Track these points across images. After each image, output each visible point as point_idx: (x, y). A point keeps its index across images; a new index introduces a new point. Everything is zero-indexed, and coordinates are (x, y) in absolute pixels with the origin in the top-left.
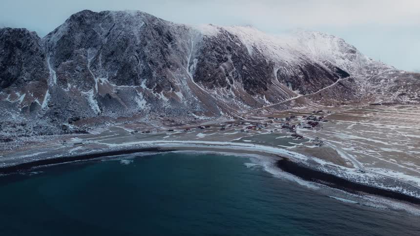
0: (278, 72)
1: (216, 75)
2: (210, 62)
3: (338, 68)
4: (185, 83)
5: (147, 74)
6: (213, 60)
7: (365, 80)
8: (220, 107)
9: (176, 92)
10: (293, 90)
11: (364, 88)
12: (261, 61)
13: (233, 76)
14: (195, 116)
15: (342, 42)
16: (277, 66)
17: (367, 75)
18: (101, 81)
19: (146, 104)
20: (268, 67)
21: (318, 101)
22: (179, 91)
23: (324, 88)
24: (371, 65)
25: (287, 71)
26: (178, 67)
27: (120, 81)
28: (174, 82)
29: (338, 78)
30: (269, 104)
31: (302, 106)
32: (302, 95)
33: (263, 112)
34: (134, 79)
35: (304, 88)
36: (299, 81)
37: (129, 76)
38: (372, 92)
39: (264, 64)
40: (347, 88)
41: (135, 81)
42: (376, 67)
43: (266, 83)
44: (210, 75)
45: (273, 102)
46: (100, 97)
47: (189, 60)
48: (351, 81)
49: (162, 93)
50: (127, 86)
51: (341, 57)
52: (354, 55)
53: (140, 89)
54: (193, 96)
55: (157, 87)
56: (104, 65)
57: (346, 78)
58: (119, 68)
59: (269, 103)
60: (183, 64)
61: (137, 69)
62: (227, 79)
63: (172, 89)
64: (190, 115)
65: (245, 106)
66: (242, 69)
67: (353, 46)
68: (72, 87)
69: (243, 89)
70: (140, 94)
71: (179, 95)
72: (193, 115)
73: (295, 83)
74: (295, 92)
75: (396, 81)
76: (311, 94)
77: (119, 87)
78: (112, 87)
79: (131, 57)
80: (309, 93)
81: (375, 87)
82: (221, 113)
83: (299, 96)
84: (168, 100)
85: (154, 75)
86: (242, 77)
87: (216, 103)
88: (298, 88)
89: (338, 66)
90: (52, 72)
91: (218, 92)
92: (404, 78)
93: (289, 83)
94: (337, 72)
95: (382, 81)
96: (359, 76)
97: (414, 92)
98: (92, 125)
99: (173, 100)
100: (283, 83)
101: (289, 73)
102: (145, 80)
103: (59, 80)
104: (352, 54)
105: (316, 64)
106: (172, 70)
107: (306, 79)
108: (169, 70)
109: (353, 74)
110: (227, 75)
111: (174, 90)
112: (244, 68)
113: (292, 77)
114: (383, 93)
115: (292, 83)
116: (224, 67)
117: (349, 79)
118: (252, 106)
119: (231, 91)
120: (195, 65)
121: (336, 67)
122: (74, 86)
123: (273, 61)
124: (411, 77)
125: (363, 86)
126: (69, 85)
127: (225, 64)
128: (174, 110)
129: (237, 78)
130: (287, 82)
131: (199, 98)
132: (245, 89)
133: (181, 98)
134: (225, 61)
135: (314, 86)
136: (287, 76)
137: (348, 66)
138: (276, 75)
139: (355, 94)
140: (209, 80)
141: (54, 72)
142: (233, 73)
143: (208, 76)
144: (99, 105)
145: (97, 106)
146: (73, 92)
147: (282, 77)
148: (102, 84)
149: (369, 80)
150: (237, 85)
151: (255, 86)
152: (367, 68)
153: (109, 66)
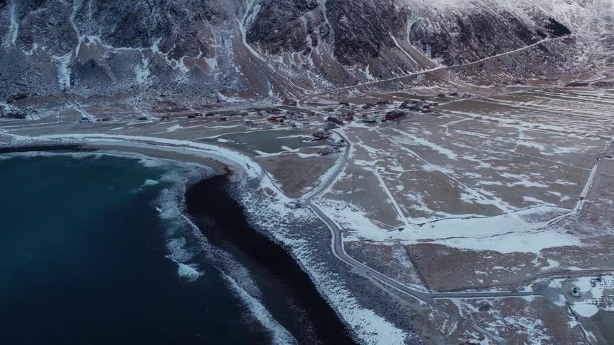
0: (412, 27)
1: (288, 32)
2: (281, 11)
3: (552, 20)
4: (228, 44)
5: (164, 29)
6: (287, 8)
7: (596, 40)
8: (273, 82)
9: (208, 58)
10: (433, 57)
11: (587, 55)
12: (386, 8)
13: (321, 33)
14: (222, 96)
16: (414, 17)
17: (604, 32)
18: (87, 41)
19: (149, 76)
20: (395, 18)
21: (470, 78)
22: (213, 56)
23: (497, 55)
25: (430, 26)
26: (225, 18)
27: (119, 40)
28: (210, 43)
29: (544, 36)
30: (371, 80)
32: (446, 66)
34: (142, 37)
36: (446, 43)
37: (133, 32)
38: (597, 63)
39: (389, 13)
40: (551, 55)
41: (143, 39)
43: (379, 46)
44: (276, 31)
45: (380, 77)
46: (78, 64)
47: (249, 8)
48: (568, 43)
49: (182, 59)
50: (130, 49)
53: (147, 54)
54: (234, 65)
55: (175, 50)
56: (96, 16)
57: (559, 38)
58: (119, 19)
59: (373, 78)
60: (237, 13)
61: (148, 22)
62: (308, 38)
63: (201, 53)
64: (213, 95)
66: (338, 21)
68: (39, 49)
69: (332, 55)
70: (146, 62)
71: (212, 63)
72: (220, 94)
73: (437, 44)
74: (435, 61)
76: (463, 64)
77: (117, 50)
78: (103, 50)
79: (139, 3)
80: (460, 63)
81: (607, 54)
82: (271, 93)
83: (441, 66)
84: (187, 71)
85: (175, 32)
86: (336, 34)
87: (269, 77)
88: (442, 53)
89: (554, 16)
90: (14, 25)
91: (286, 60)
93: (427, 45)
94: (546, 27)
96: (590, 34)
98: (41, 107)
99: (197, 71)
101: (432, 28)
102: (161, 39)
103: (19, 37)
105: (505, 13)
106: (215, 23)
107: (464, 38)
108: (207, 24)
109: (578, 31)
110: (310, 32)
111: (204, 56)
112: (344, 19)
113: (435, 34)
115: (431, 45)
116: (308, 18)
117: (566, 39)
119: (309, 58)
120: (254, 16)
121: (550, 19)
122: (43, 48)
123: (409, 8)
125: (586, 52)
126: (35, 46)
127: (310, 13)
128: (190, 87)
129: (325, 37)
130: (424, 44)
131: (243, 69)
132: (335, 54)
133: (213, 68)
134: (311, 9)
135: (476, 51)
137: (573, 17)
138: (408, 32)
139: (561, 65)
140: (273, 40)
141: (17, 26)
142: (321, 29)
143: (274, 33)
144: (72, 77)
145: (68, 78)
146: (39, 56)
148: (88, 45)
150: (324, 49)
153: (103, 17)
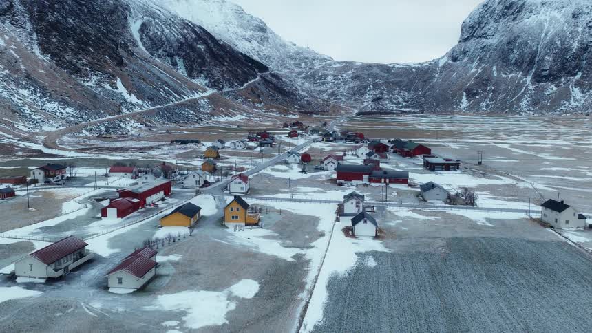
0: (141, 30)
3: (245, 56)
7: (296, 77)
10: (191, 76)
11: (303, 90)
15: (239, 12)
16: (136, 15)
17: (297, 70)
24: (298, 53)
31: (234, 115)
32: (215, 91)
33: (128, 128)
35: (218, 75)
36: (199, 56)
38: (323, 97)
42: (306, 56)
43: (117, 47)
48: (277, 79)
51: (243, 37)
52: (266, 35)
57: (266, 73)
59: (140, 102)
65: (51, 106)
67: (260, 20)
69: (37, 51)
73: (190, 59)
74: (197, 82)
75: (355, 78)
76: (236, 88)
80: (231, 86)
81: (321, 89)
83: (210, 91)
88: (201, 72)
89: (243, 52)
92: (367, 72)
93: (177, 58)
94: (246, 61)
95: (330, 78)
96: (284, 71)
97: (394, 95)
100: (159, 56)
101: (172, 35)
104: (262, 34)
107: (213, 55)
109: (273, 68)
113: (181, 44)
114: (344, 99)
115: (184, 58)
117: (272, 75)
118: (80, 108)
124: (376, 70)
125: (299, 88)
130: (171, 56)
132: (45, 51)
136: (167, 41)
137: (259, 54)
138: (137, 36)
139: (298, 100)
147: (155, 44)
149: (303, 78)
150: (13, 38)
151: (82, 47)
152: (291, 57)
